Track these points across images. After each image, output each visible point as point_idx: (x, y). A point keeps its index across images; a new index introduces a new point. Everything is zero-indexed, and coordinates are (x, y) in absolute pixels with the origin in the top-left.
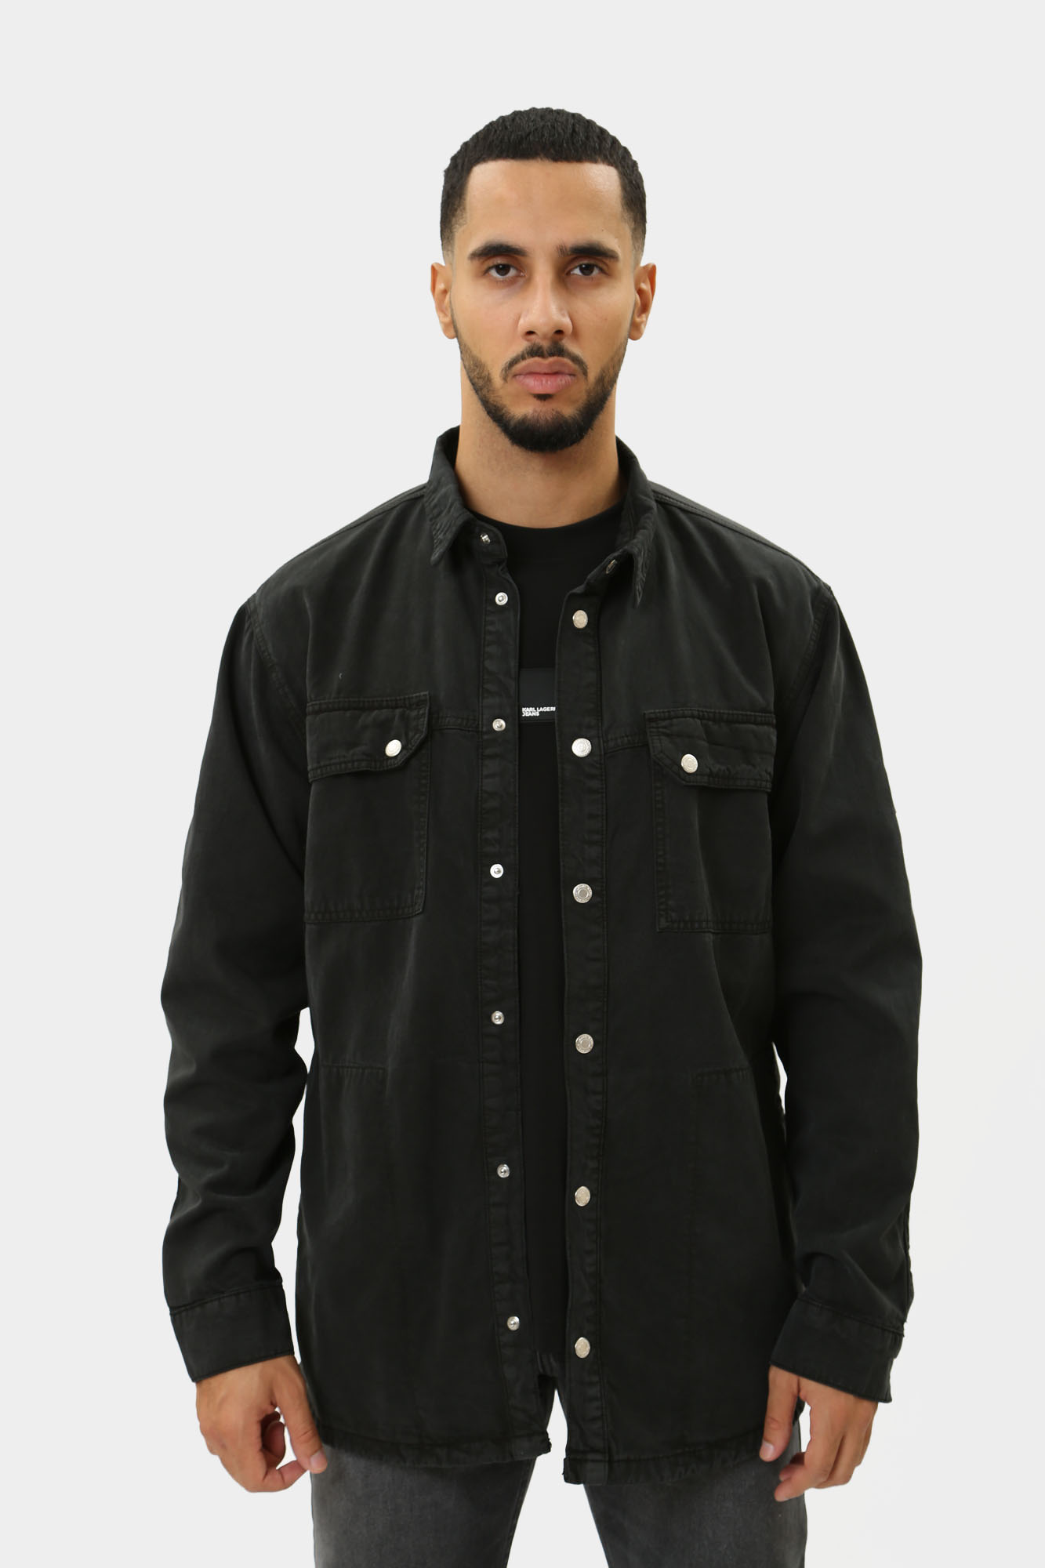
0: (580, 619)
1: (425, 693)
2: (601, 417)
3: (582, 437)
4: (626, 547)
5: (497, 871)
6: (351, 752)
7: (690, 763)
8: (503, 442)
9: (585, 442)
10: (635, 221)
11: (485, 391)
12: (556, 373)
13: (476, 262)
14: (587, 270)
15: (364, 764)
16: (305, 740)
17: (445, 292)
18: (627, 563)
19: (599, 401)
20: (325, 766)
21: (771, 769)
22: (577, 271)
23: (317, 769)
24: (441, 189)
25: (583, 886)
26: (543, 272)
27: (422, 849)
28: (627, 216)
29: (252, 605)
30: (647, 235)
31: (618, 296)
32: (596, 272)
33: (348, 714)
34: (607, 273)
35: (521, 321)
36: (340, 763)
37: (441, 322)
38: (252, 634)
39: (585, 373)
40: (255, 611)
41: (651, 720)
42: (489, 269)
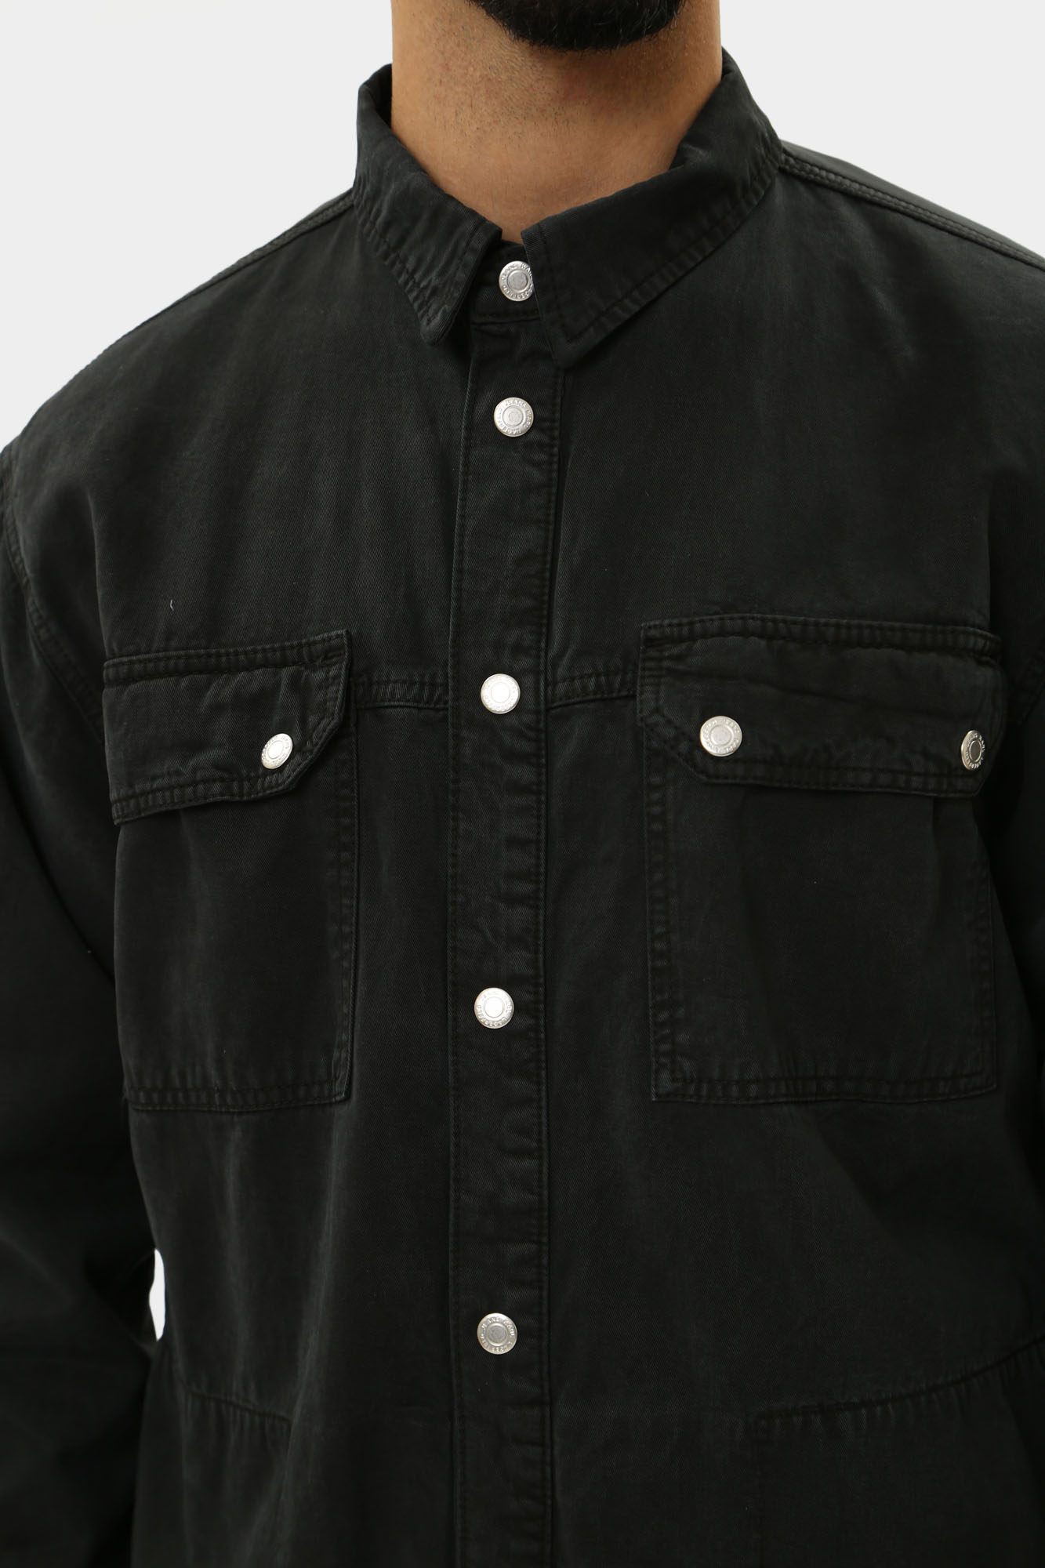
0: (514, 416)
1: (339, 632)
6: (191, 763)
15: (216, 788)
16: (102, 736)
20: (145, 793)
23: (127, 798)
27: (345, 964)
33: (184, 682)
36: (171, 788)
41: (649, 643)
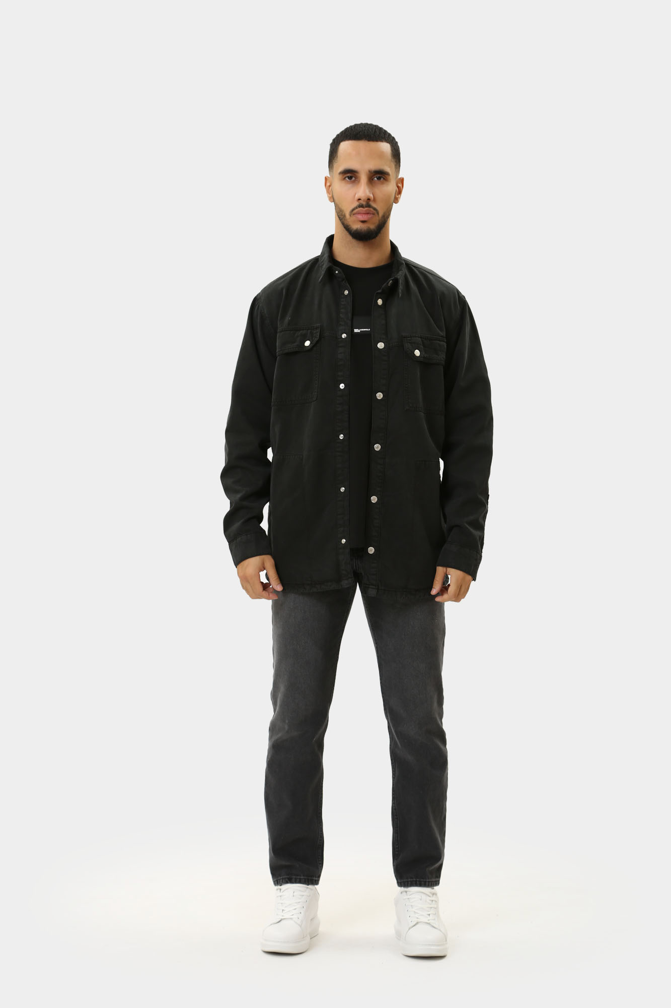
0: (380, 302)
1: (319, 325)
2: (383, 229)
3: (377, 236)
4: (396, 276)
5: (342, 386)
6: (292, 345)
7: (417, 353)
8: (350, 238)
9: (378, 238)
10: (396, 162)
11: (343, 220)
12: (368, 214)
13: (341, 176)
14: (379, 178)
15: (297, 349)
16: (276, 342)
17: (330, 186)
18: (396, 282)
19: (383, 224)
20: (283, 350)
21: (444, 357)
22: (376, 179)
23: (279, 351)
24: (329, 150)
25: (380, 393)
26: (364, 178)
27: (317, 379)
28: (393, 160)
29: (259, 297)
30: (401, 167)
31: (391, 187)
32: (382, 179)
34: (386, 180)
35: (356, 196)
36: (288, 349)
37: (328, 197)
38: (259, 306)
39: (378, 213)
40: (260, 298)
41: (404, 337)
42: (345, 178)
